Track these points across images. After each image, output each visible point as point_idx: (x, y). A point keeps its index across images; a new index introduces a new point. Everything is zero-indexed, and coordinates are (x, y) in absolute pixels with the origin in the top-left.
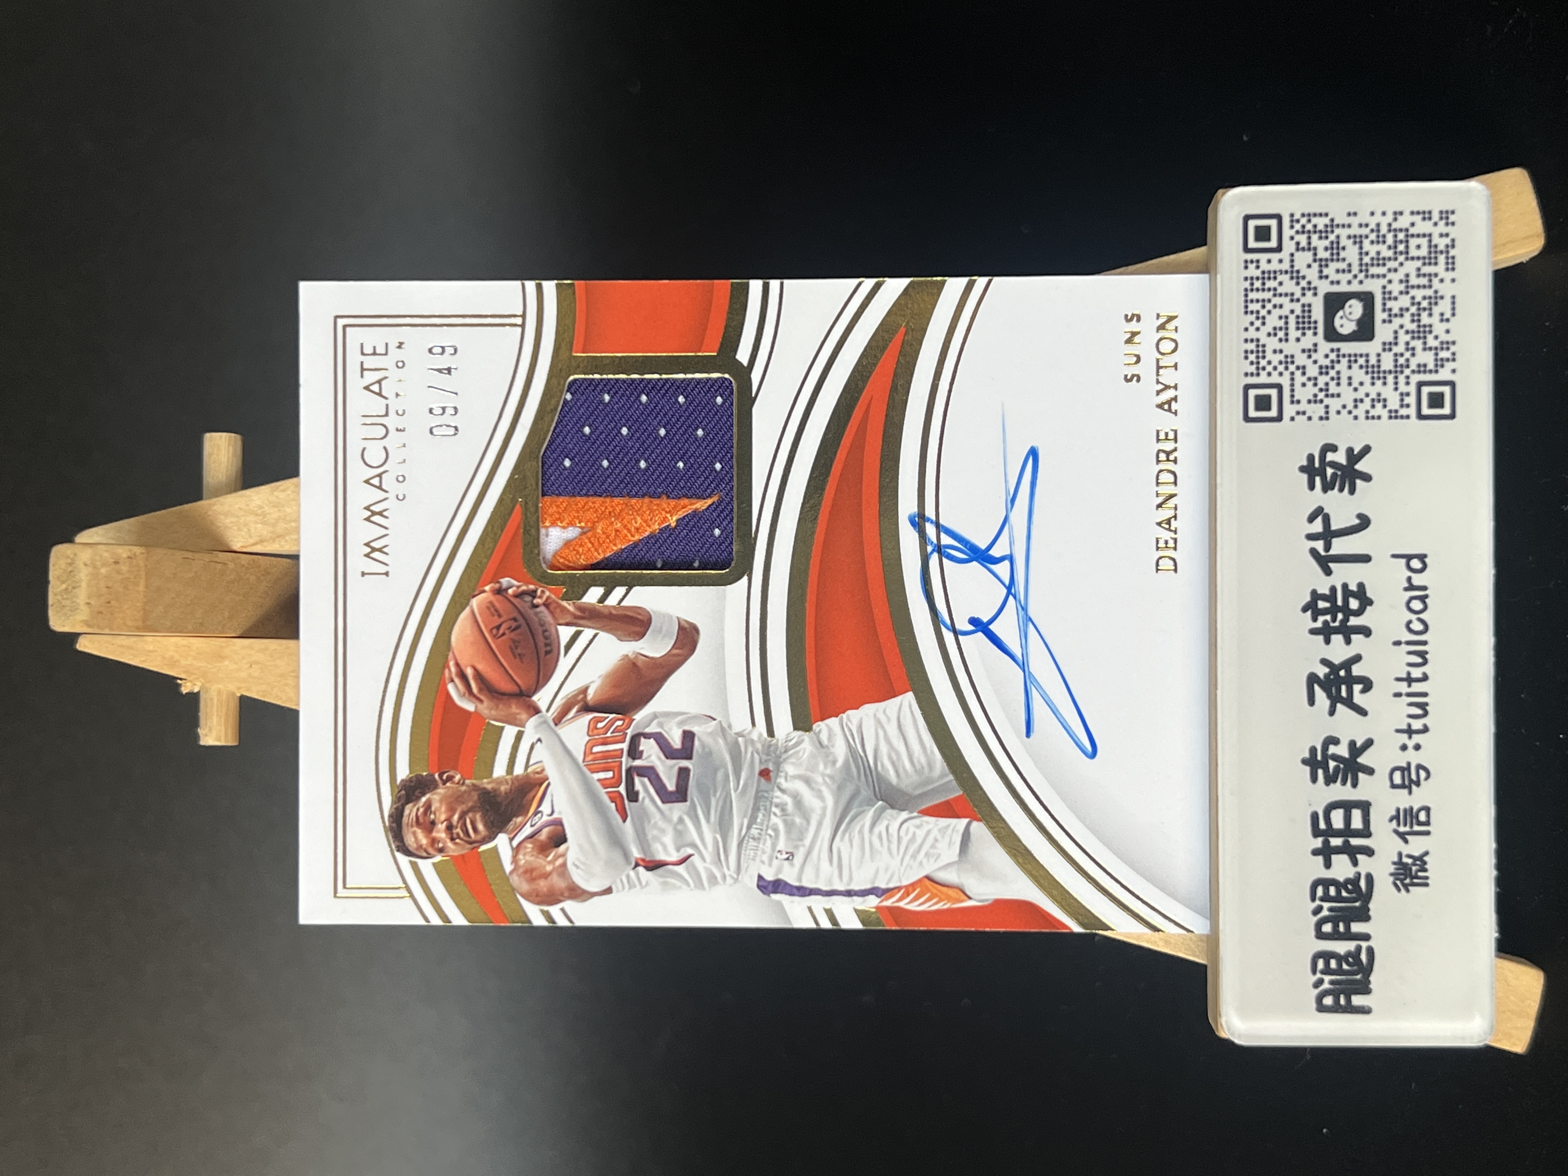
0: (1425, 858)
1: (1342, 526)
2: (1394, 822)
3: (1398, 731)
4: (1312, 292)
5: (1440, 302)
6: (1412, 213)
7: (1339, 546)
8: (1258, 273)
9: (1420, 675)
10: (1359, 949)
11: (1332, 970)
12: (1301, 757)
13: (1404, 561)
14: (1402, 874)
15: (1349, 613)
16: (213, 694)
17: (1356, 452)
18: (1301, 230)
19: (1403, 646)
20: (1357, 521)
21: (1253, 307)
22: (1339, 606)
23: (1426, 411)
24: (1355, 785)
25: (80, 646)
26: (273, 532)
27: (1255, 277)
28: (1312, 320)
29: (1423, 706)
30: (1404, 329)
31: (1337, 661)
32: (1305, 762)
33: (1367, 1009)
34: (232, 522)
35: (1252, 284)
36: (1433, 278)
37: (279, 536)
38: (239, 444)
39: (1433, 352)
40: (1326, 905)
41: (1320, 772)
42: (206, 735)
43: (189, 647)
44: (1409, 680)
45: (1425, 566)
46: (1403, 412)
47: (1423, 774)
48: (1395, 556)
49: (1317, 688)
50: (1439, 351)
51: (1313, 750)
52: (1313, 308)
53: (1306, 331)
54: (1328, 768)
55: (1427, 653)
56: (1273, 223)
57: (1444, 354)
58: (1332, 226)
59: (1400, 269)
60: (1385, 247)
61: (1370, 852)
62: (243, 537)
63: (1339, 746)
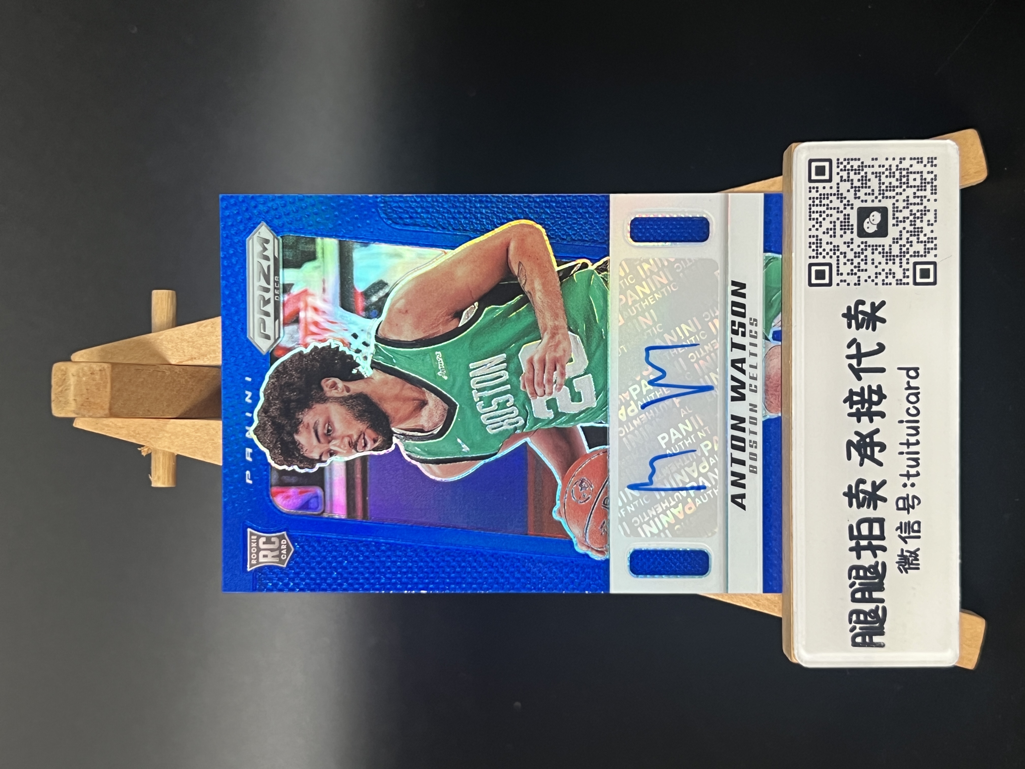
0: (917, 553)
1: (868, 350)
2: (899, 530)
3: (901, 475)
4: (850, 206)
5: (927, 213)
6: (911, 159)
7: (866, 363)
8: (817, 195)
9: (915, 442)
10: (877, 608)
11: (861, 621)
12: (843, 492)
13: (905, 372)
14: (903, 562)
15: (872, 403)
16: (161, 454)
17: (876, 305)
18: (843, 169)
19: (904, 423)
20: (877, 347)
21: (814, 216)
22: (866, 399)
23: (919, 280)
24: (875, 508)
25: (74, 425)
26: (199, 353)
27: (815, 197)
28: (850, 224)
29: (916, 460)
30: (906, 230)
31: (864, 433)
32: (845, 494)
33: (882, 644)
34: (172, 347)
35: (814, 202)
36: (923, 198)
37: (203, 355)
38: (174, 297)
39: (923, 244)
40: (858, 581)
41: (854, 500)
42: (156, 481)
43: (146, 425)
44: (908, 444)
45: (918, 375)
46: (905, 280)
47: (916, 501)
48: (899, 369)
49: (852, 449)
50: (927, 244)
51: (850, 487)
52: (850, 217)
53: (847, 231)
54: (859, 498)
55: (919, 427)
57: (930, 245)
58: (862, 166)
59: (903, 193)
60: (895, 179)
61: (884, 549)
62: (180, 356)
63: (865, 485)
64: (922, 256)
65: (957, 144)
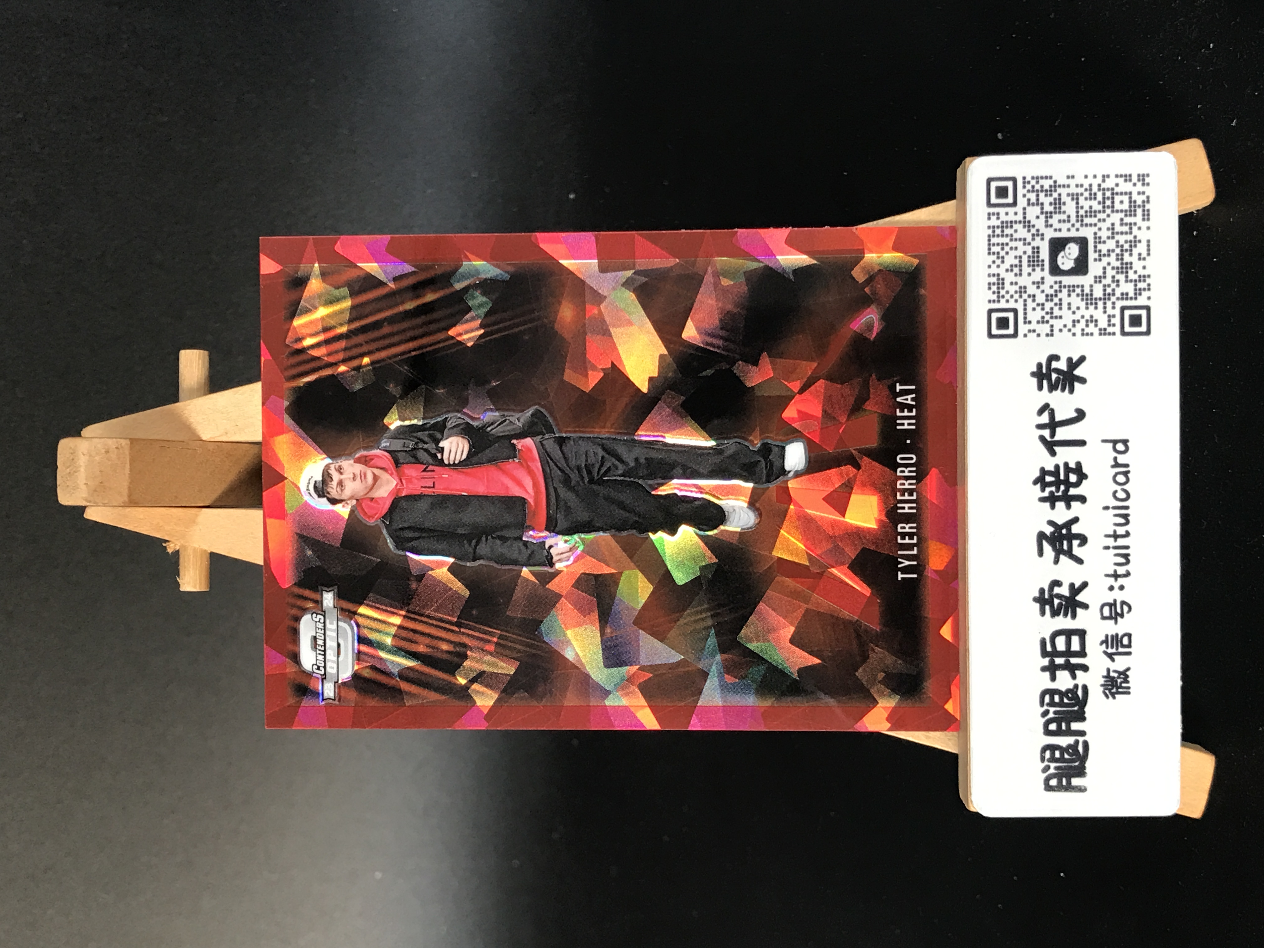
0: (1128, 673)
1: (1064, 418)
2: (1104, 645)
3: (1107, 575)
4: (1039, 238)
5: (1138, 244)
6: (1117, 176)
7: (1062, 433)
8: (998, 223)
9: (1124, 533)
10: (1077, 742)
11: (1057, 758)
12: (1032, 597)
13: (1111, 445)
14: (1108, 685)
15: (1069, 485)
16: (191, 551)
17: (1074, 361)
18: (1031, 189)
19: (1111, 510)
20: (1075, 415)
21: (995, 249)
22: (1061, 480)
23: (1128, 329)
24: (1074, 616)
25: (86, 516)
26: (235, 426)
27: (996, 225)
28: (1040, 259)
29: (1126, 556)
30: (1112, 265)
31: (1060, 522)
32: (1035, 600)
33: (1083, 788)
34: (203, 419)
35: (994, 232)
36: (1133, 226)
37: (240, 429)
38: (207, 358)
39: (1133, 283)
40: (1052, 710)
41: (1047, 608)
42: (185, 583)
43: (171, 515)
44: (1116, 536)
45: (1127, 449)
46: (1110, 330)
47: (1126, 608)
48: (1104, 441)
49: (1045, 543)
50: (1138, 283)
51: (1042, 591)
52: (1041, 250)
53: (1036, 268)
54: (1053, 604)
56: (1010, 184)
57: (1141, 285)
58: (1055, 186)
59: (1107, 219)
60: (1096, 202)
61: (1085, 668)
62: (213, 430)
63: (1061, 588)
64: (1131, 298)
65: (1174, 156)
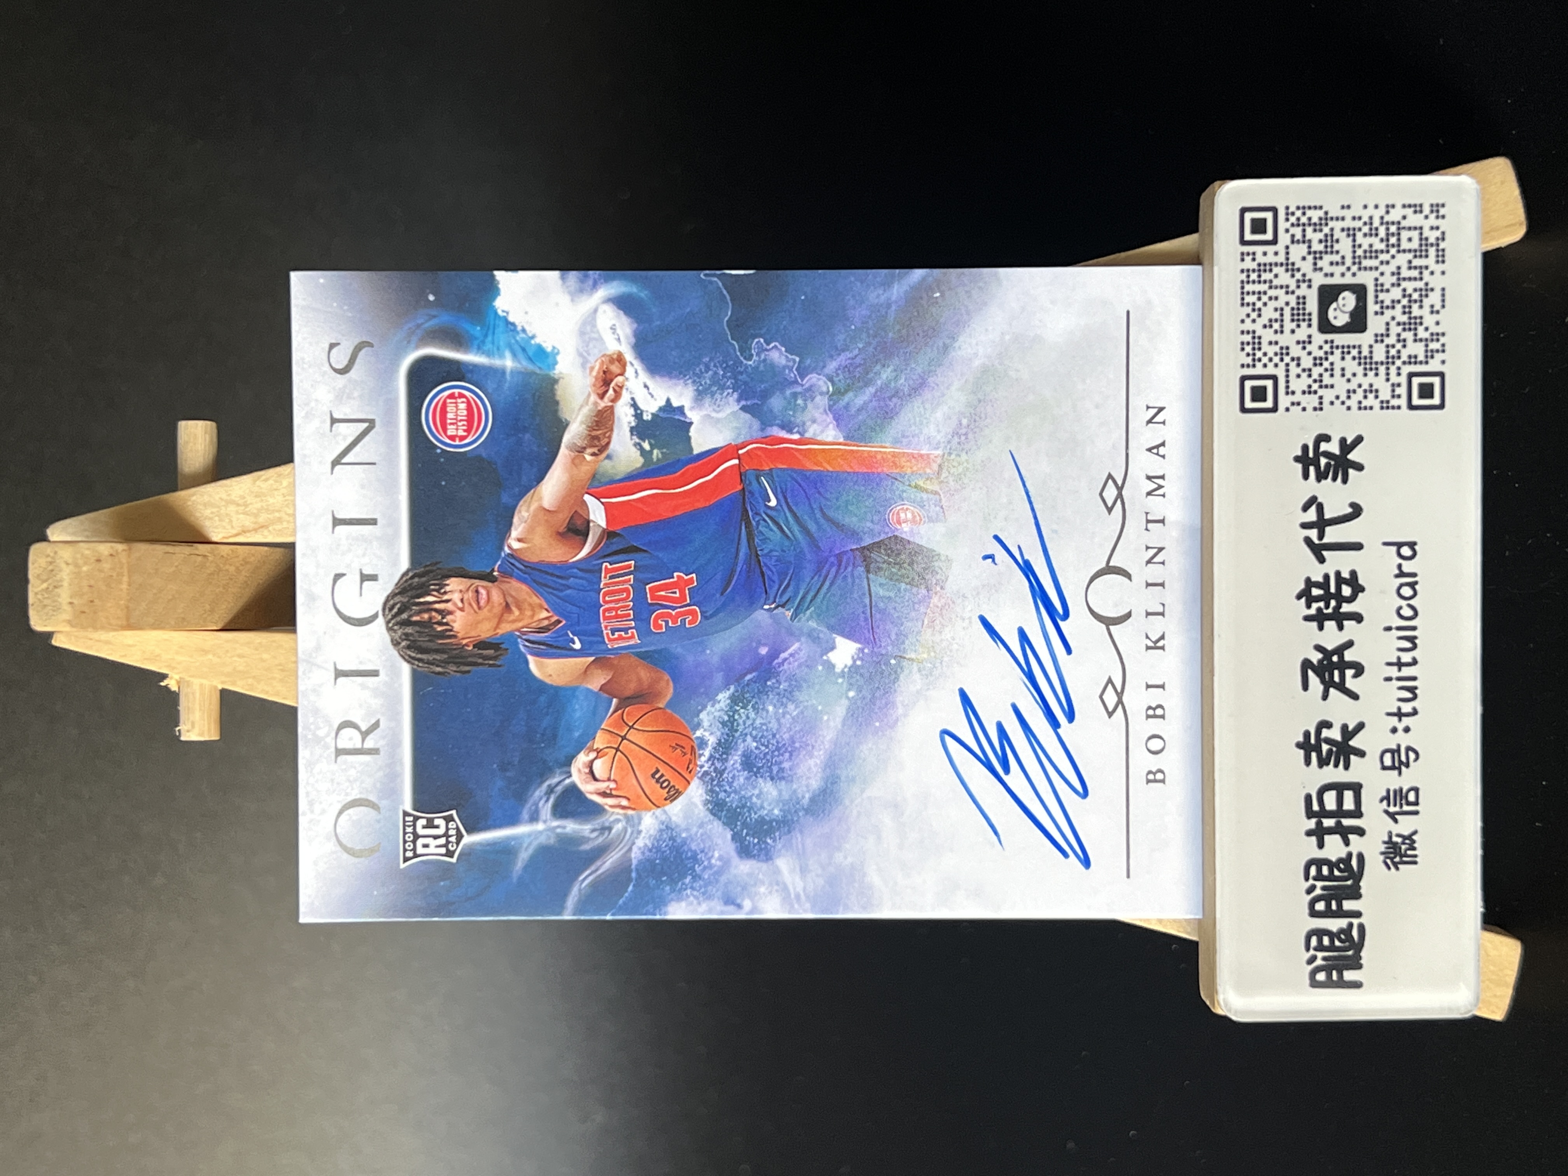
0: (1414, 837)
1: (1335, 515)
2: (1385, 802)
3: (1389, 714)
4: (1306, 284)
5: (1430, 293)
6: (1404, 206)
7: (1333, 534)
8: (1254, 265)
9: (1410, 660)
10: (1351, 925)
11: (1326, 947)
12: (1296, 741)
13: (1394, 549)
14: (1391, 853)
15: (1341, 599)
16: (196, 688)
17: (1349, 442)
18: (1295, 222)
19: (1394, 631)
20: (1350, 510)
21: (1250, 299)
22: (1331, 594)
23: (1416, 401)
24: (1347, 767)
25: (54, 642)
26: (255, 523)
27: (1251, 269)
28: (1307, 312)
29: (1412, 690)
30: (1397, 320)
31: (1330, 647)
32: (1299, 745)
33: (1358, 983)
34: (212, 513)
35: (1248, 276)
36: (1424, 270)
37: (262, 527)
38: (215, 431)
39: (1423, 343)
40: (1319, 884)
41: (1314, 755)
42: (188, 731)
43: (170, 641)
44: (1400, 664)
45: (1415, 553)
46: (1394, 402)
47: (1412, 756)
48: (1386, 544)
49: (1310, 673)
50: (1429, 343)
51: (1307, 734)
52: (1308, 300)
53: (1302, 323)
54: (1321, 751)
56: (1269, 216)
57: (1434, 346)
58: (1326, 219)
59: (1392, 262)
60: (1378, 239)
61: (1360, 832)
62: (224, 528)
63: (1332, 730)
64: (1421, 363)
65: (1478, 182)
